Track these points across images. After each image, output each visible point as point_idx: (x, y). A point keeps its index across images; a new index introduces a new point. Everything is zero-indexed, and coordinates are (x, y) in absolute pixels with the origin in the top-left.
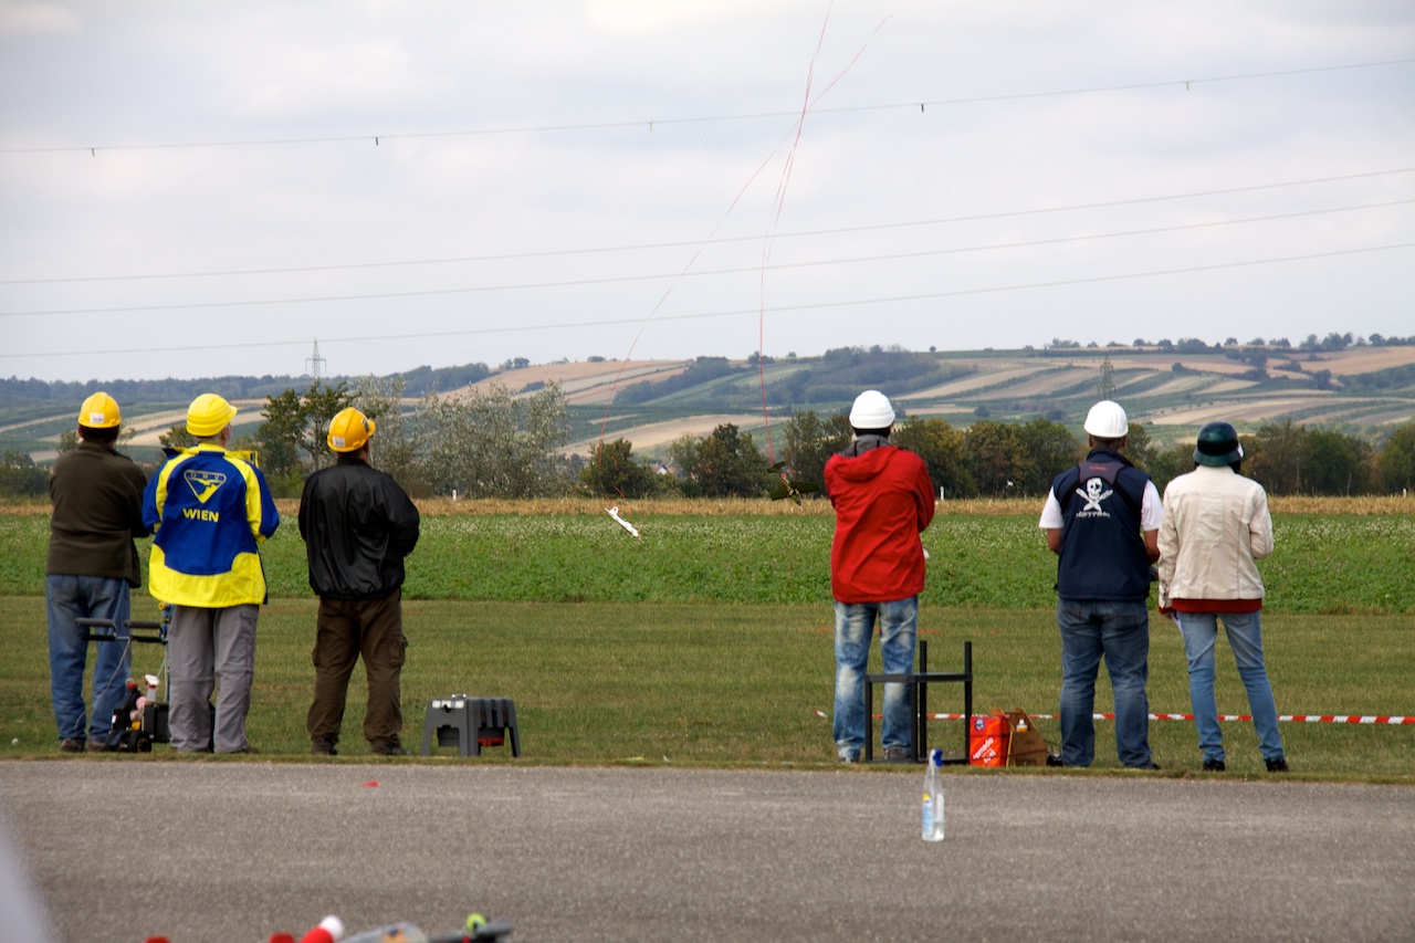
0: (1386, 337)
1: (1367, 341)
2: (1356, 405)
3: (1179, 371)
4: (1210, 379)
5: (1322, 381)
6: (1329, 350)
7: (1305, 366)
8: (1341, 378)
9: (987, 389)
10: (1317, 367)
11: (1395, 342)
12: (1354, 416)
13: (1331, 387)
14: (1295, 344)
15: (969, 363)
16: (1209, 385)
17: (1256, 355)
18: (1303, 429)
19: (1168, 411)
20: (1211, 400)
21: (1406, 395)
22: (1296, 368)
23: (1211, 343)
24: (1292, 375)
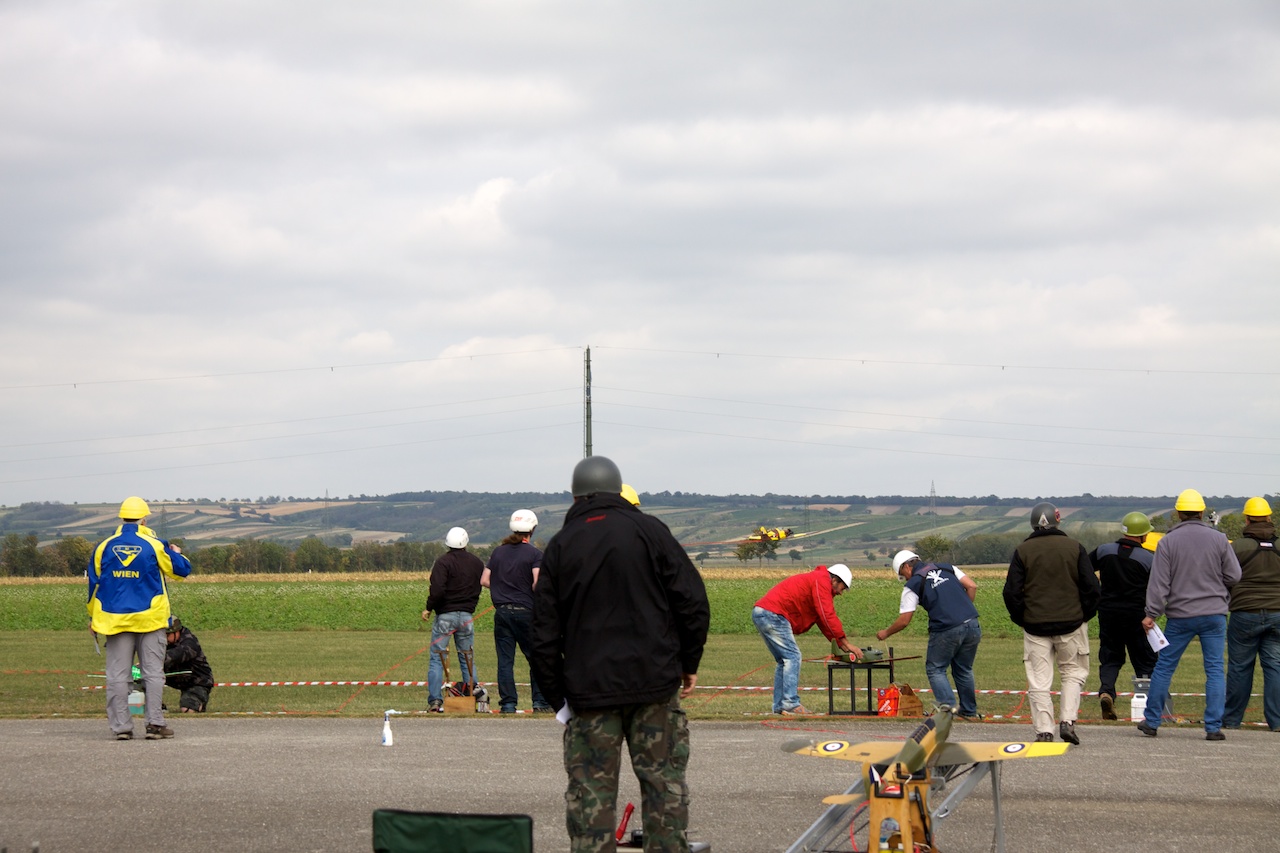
0: (296, 498)
1: (287, 500)
2: (282, 530)
3: (198, 513)
4: (213, 517)
5: (266, 518)
6: (269, 504)
7: (258, 511)
8: (275, 517)
9: (103, 522)
10: (263, 512)
11: (300, 500)
12: (281, 535)
13: (270, 522)
14: (253, 502)
15: (94, 509)
16: (213, 520)
17: (235, 507)
18: (259, 541)
19: (193, 532)
20: (213, 528)
21: (305, 525)
22: (253, 512)
23: (213, 500)
24: (252, 516)
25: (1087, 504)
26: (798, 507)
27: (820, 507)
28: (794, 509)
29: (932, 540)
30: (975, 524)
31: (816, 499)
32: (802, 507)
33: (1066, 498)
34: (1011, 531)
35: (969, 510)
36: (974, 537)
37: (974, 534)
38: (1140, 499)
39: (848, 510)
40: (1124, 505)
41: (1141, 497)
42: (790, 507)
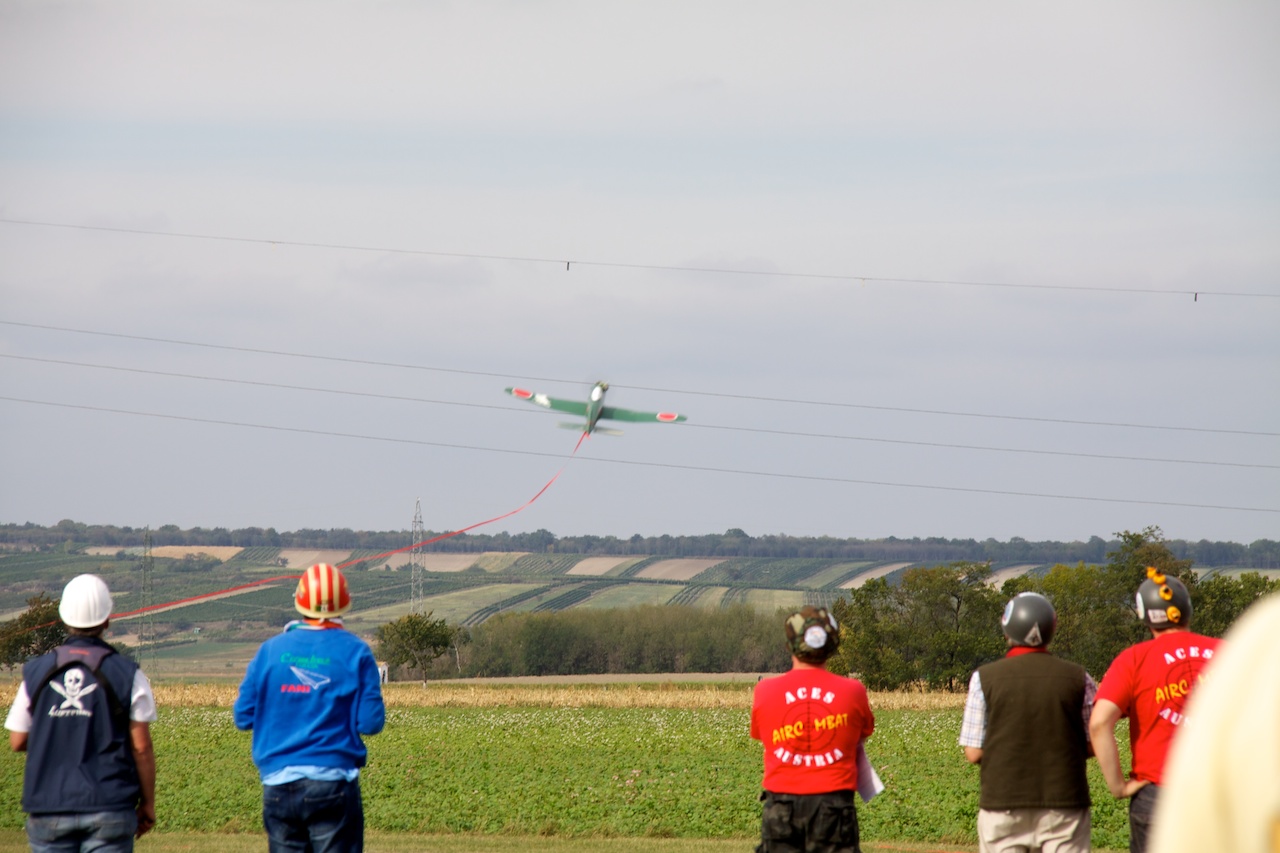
25: (734, 552)
26: (129, 551)
27: (177, 552)
28: (120, 556)
29: (414, 623)
30: (506, 590)
31: (170, 536)
32: (138, 551)
33: (693, 539)
34: (581, 606)
35: (493, 561)
36: (501, 618)
37: (502, 612)
38: (842, 543)
39: (239, 558)
40: (809, 555)
41: (845, 537)
42: (112, 551)
